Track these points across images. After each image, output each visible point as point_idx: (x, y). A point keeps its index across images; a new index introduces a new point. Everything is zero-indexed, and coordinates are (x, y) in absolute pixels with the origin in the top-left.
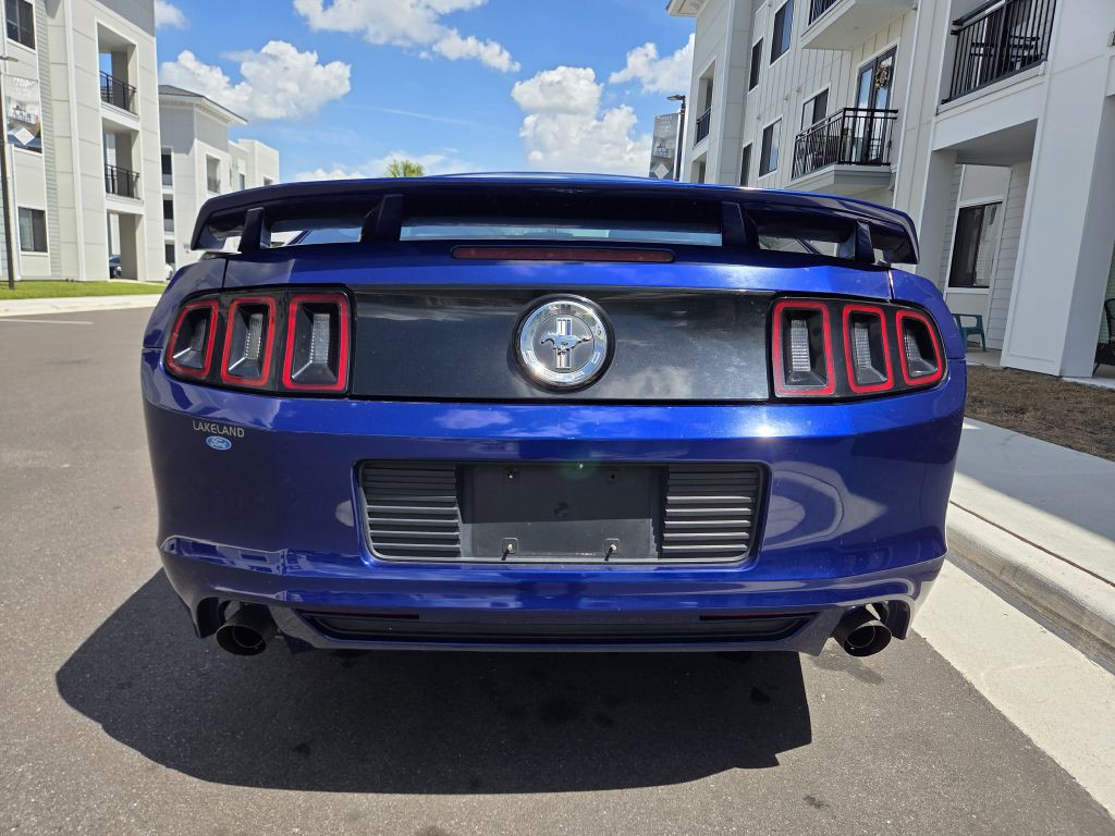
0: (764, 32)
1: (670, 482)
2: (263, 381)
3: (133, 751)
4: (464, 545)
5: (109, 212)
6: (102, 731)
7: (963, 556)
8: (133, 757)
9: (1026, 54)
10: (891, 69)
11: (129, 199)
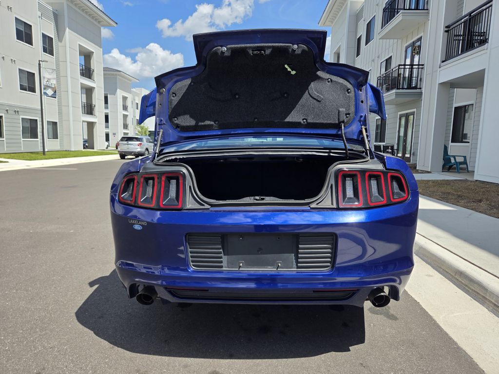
0: (362, 32)
1: (300, 240)
2: (153, 205)
3: (105, 341)
4: (224, 264)
5: (83, 121)
6: (93, 334)
7: (440, 268)
8: (105, 343)
9: (482, 38)
10: (420, 47)
11: (91, 116)
